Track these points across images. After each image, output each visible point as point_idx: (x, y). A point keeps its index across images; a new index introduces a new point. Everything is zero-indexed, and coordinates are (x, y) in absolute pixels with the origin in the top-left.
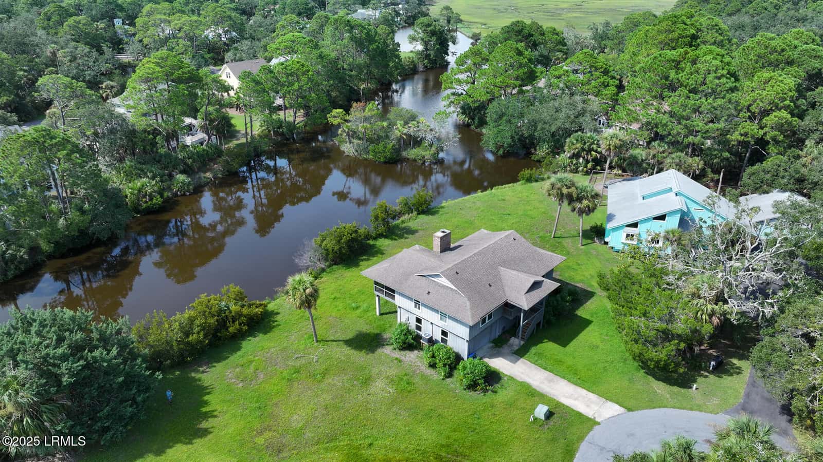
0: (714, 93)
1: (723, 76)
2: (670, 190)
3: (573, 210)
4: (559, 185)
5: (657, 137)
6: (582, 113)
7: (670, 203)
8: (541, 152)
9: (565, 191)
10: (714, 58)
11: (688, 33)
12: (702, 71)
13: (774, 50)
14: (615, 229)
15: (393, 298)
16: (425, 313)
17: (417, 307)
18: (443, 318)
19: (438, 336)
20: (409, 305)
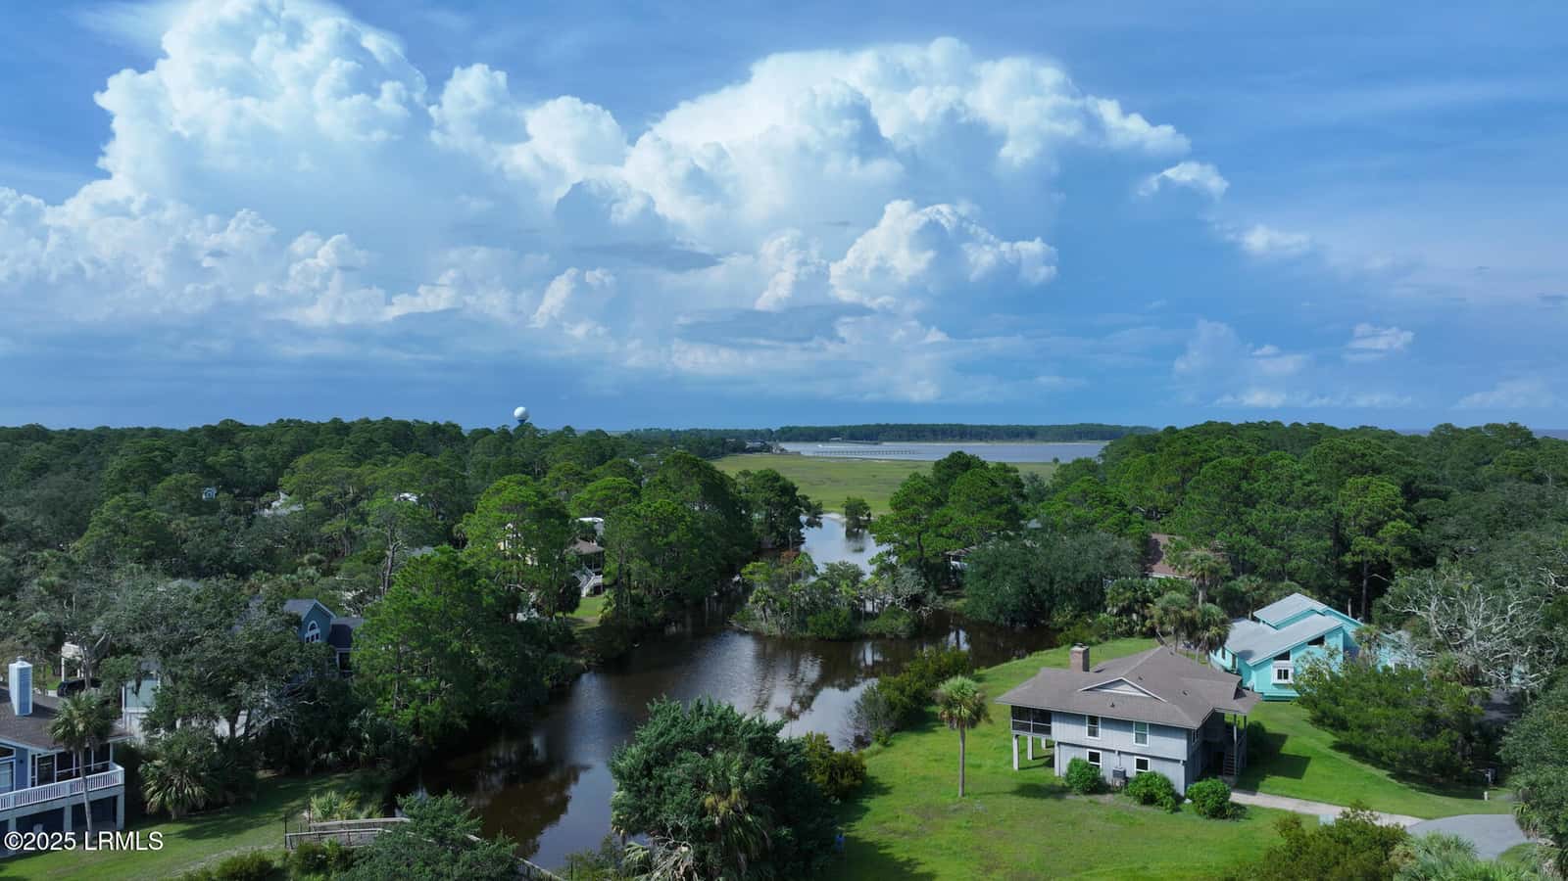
2: (1311, 611)
8: (1063, 616)
14: (1260, 665)
15: (1048, 731)
16: (1107, 738)
17: (1093, 733)
18: (1141, 738)
19: (1132, 770)
20: (1078, 733)
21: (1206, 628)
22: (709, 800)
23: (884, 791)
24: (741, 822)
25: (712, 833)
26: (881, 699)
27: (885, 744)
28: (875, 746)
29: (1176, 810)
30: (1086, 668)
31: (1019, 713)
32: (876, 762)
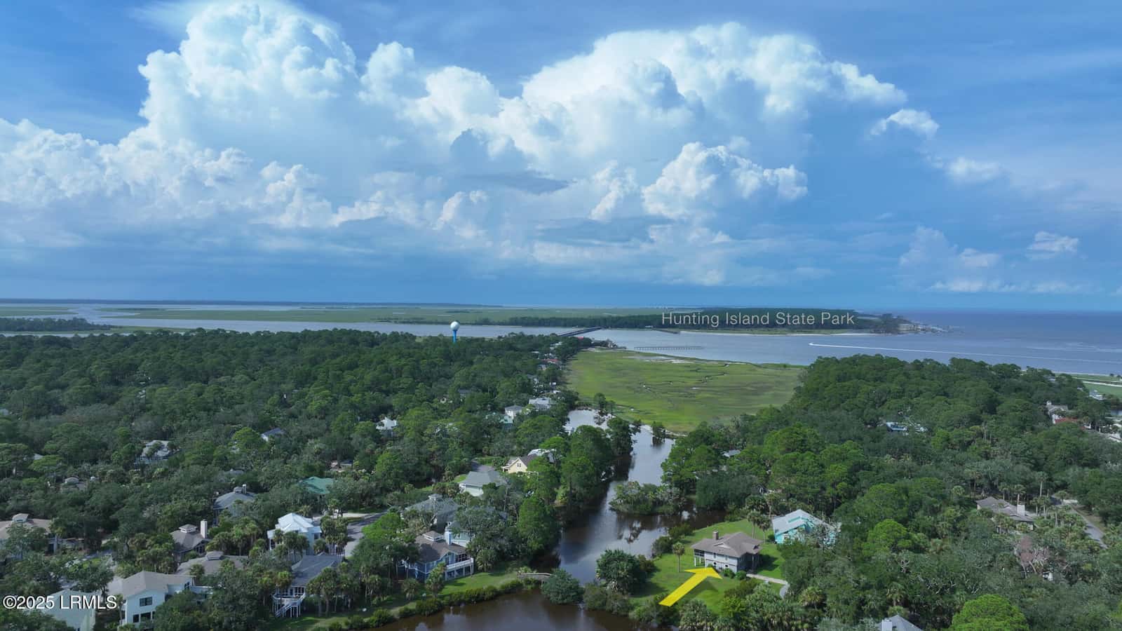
0: (812, 474)
1: (816, 466)
2: (799, 517)
3: (760, 527)
4: (753, 516)
5: (791, 496)
6: (751, 485)
7: (801, 522)
8: (731, 507)
9: (756, 518)
10: (811, 458)
11: (799, 439)
12: (807, 464)
13: (837, 453)
14: (779, 535)
15: (703, 556)
16: (718, 559)
17: (715, 557)
18: (726, 559)
19: (724, 568)
20: (712, 557)
21: (762, 523)
22: (620, 572)
23: (659, 570)
24: (626, 576)
25: (621, 578)
26: (660, 543)
27: (661, 557)
28: (658, 558)
29: (732, 578)
30: (717, 539)
31: (696, 551)
32: (658, 562)
